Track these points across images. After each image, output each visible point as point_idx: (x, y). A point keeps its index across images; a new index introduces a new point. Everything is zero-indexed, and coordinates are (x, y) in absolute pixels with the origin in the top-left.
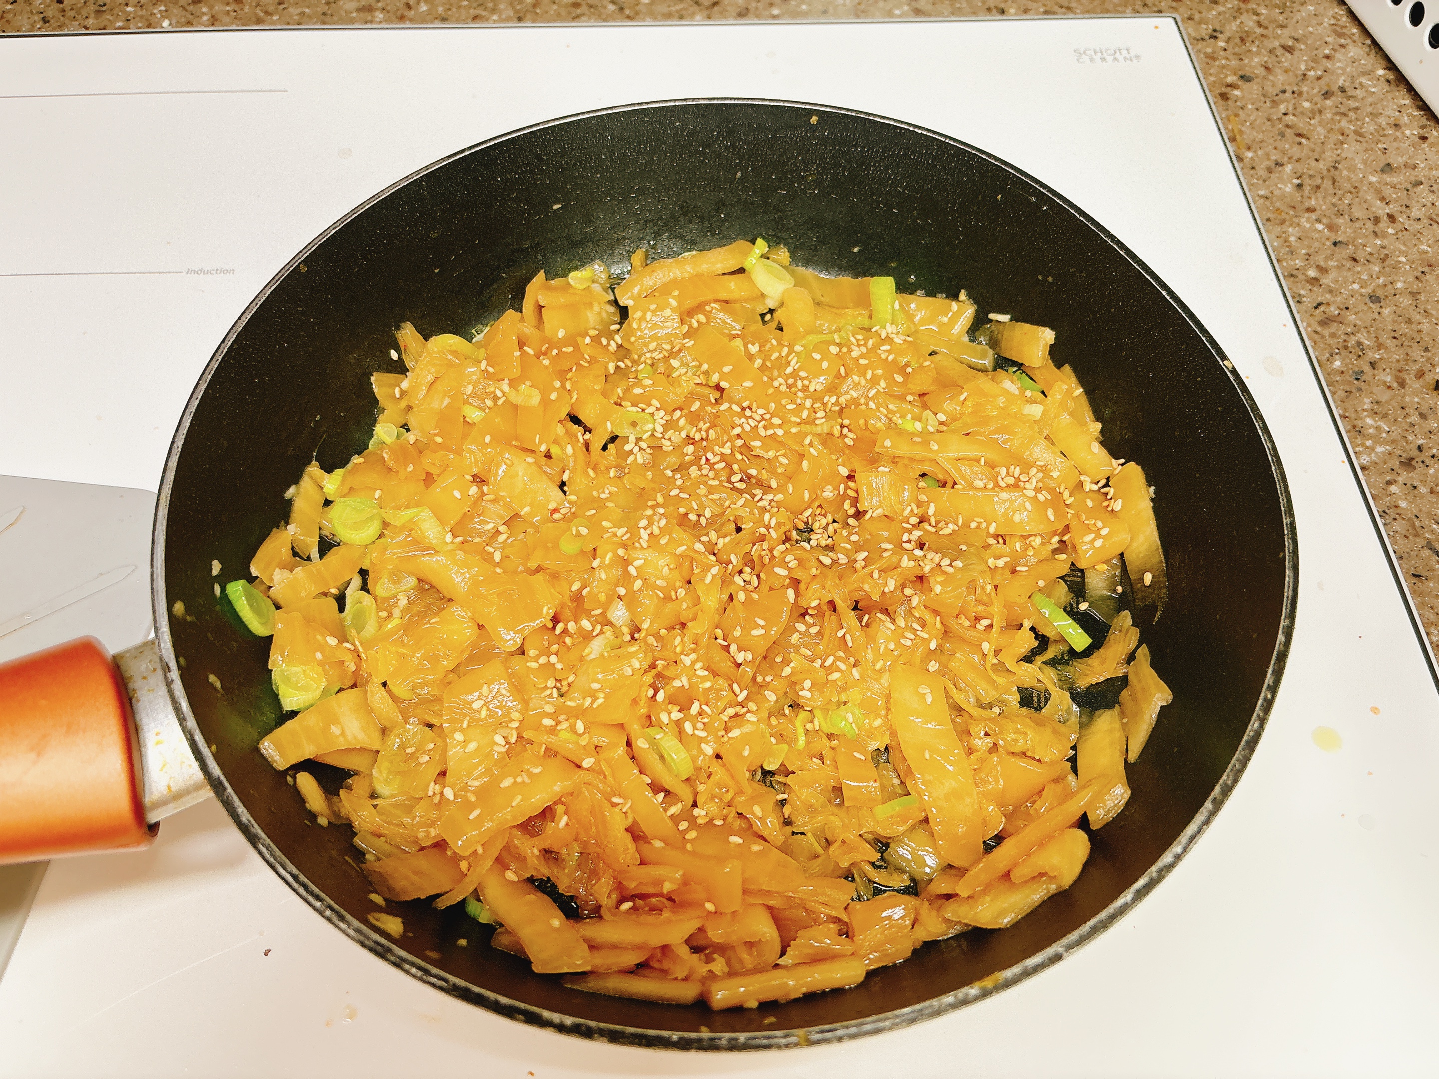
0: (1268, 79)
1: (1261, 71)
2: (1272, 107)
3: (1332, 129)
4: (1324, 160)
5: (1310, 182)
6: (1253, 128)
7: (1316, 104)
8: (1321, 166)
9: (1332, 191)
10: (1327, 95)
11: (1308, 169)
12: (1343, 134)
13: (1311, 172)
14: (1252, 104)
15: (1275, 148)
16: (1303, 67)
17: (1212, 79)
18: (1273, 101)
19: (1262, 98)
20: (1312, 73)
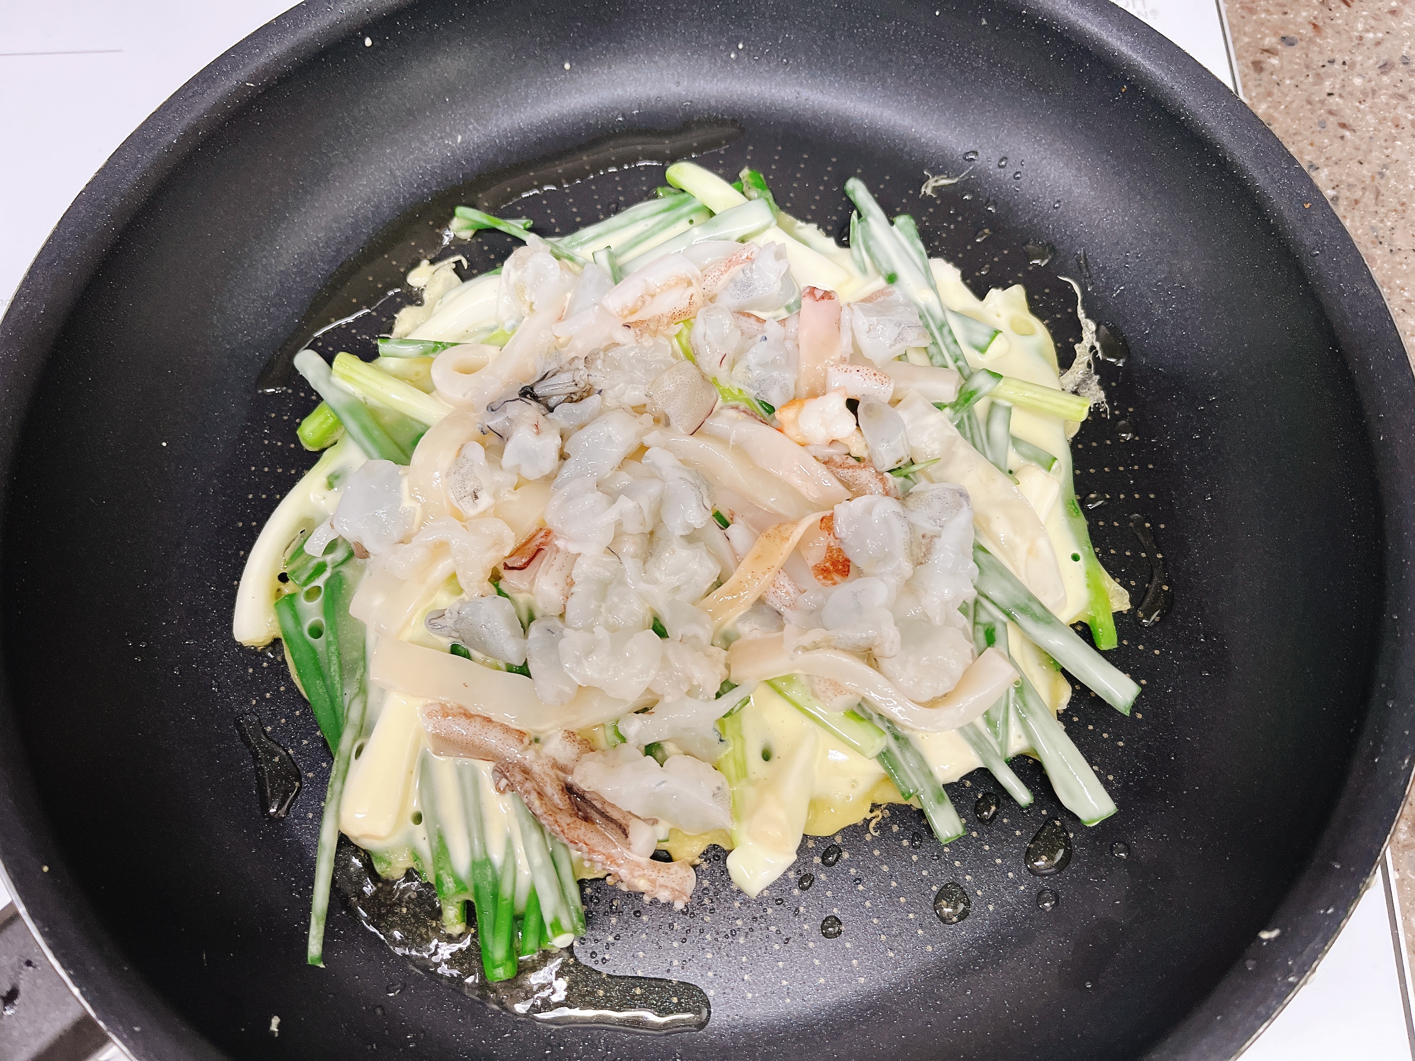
0: (1314, 43)
1: (1308, 31)
2: (1314, 84)
3: (1385, 119)
4: (1369, 163)
5: (1348, 194)
6: (1288, 113)
7: (1370, 81)
8: (1365, 172)
9: (1372, 209)
10: (1385, 67)
11: (1348, 175)
12: (1397, 126)
13: (1351, 180)
14: (1291, 78)
15: (1312, 144)
16: (1360, 27)
17: (1246, 40)
18: (1318, 75)
19: (1305, 70)
20: (1371, 35)
